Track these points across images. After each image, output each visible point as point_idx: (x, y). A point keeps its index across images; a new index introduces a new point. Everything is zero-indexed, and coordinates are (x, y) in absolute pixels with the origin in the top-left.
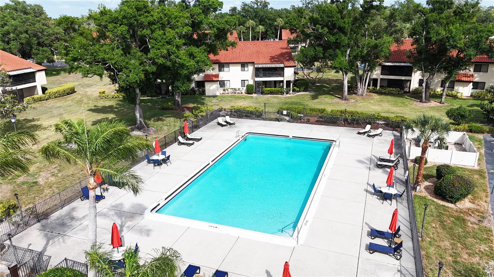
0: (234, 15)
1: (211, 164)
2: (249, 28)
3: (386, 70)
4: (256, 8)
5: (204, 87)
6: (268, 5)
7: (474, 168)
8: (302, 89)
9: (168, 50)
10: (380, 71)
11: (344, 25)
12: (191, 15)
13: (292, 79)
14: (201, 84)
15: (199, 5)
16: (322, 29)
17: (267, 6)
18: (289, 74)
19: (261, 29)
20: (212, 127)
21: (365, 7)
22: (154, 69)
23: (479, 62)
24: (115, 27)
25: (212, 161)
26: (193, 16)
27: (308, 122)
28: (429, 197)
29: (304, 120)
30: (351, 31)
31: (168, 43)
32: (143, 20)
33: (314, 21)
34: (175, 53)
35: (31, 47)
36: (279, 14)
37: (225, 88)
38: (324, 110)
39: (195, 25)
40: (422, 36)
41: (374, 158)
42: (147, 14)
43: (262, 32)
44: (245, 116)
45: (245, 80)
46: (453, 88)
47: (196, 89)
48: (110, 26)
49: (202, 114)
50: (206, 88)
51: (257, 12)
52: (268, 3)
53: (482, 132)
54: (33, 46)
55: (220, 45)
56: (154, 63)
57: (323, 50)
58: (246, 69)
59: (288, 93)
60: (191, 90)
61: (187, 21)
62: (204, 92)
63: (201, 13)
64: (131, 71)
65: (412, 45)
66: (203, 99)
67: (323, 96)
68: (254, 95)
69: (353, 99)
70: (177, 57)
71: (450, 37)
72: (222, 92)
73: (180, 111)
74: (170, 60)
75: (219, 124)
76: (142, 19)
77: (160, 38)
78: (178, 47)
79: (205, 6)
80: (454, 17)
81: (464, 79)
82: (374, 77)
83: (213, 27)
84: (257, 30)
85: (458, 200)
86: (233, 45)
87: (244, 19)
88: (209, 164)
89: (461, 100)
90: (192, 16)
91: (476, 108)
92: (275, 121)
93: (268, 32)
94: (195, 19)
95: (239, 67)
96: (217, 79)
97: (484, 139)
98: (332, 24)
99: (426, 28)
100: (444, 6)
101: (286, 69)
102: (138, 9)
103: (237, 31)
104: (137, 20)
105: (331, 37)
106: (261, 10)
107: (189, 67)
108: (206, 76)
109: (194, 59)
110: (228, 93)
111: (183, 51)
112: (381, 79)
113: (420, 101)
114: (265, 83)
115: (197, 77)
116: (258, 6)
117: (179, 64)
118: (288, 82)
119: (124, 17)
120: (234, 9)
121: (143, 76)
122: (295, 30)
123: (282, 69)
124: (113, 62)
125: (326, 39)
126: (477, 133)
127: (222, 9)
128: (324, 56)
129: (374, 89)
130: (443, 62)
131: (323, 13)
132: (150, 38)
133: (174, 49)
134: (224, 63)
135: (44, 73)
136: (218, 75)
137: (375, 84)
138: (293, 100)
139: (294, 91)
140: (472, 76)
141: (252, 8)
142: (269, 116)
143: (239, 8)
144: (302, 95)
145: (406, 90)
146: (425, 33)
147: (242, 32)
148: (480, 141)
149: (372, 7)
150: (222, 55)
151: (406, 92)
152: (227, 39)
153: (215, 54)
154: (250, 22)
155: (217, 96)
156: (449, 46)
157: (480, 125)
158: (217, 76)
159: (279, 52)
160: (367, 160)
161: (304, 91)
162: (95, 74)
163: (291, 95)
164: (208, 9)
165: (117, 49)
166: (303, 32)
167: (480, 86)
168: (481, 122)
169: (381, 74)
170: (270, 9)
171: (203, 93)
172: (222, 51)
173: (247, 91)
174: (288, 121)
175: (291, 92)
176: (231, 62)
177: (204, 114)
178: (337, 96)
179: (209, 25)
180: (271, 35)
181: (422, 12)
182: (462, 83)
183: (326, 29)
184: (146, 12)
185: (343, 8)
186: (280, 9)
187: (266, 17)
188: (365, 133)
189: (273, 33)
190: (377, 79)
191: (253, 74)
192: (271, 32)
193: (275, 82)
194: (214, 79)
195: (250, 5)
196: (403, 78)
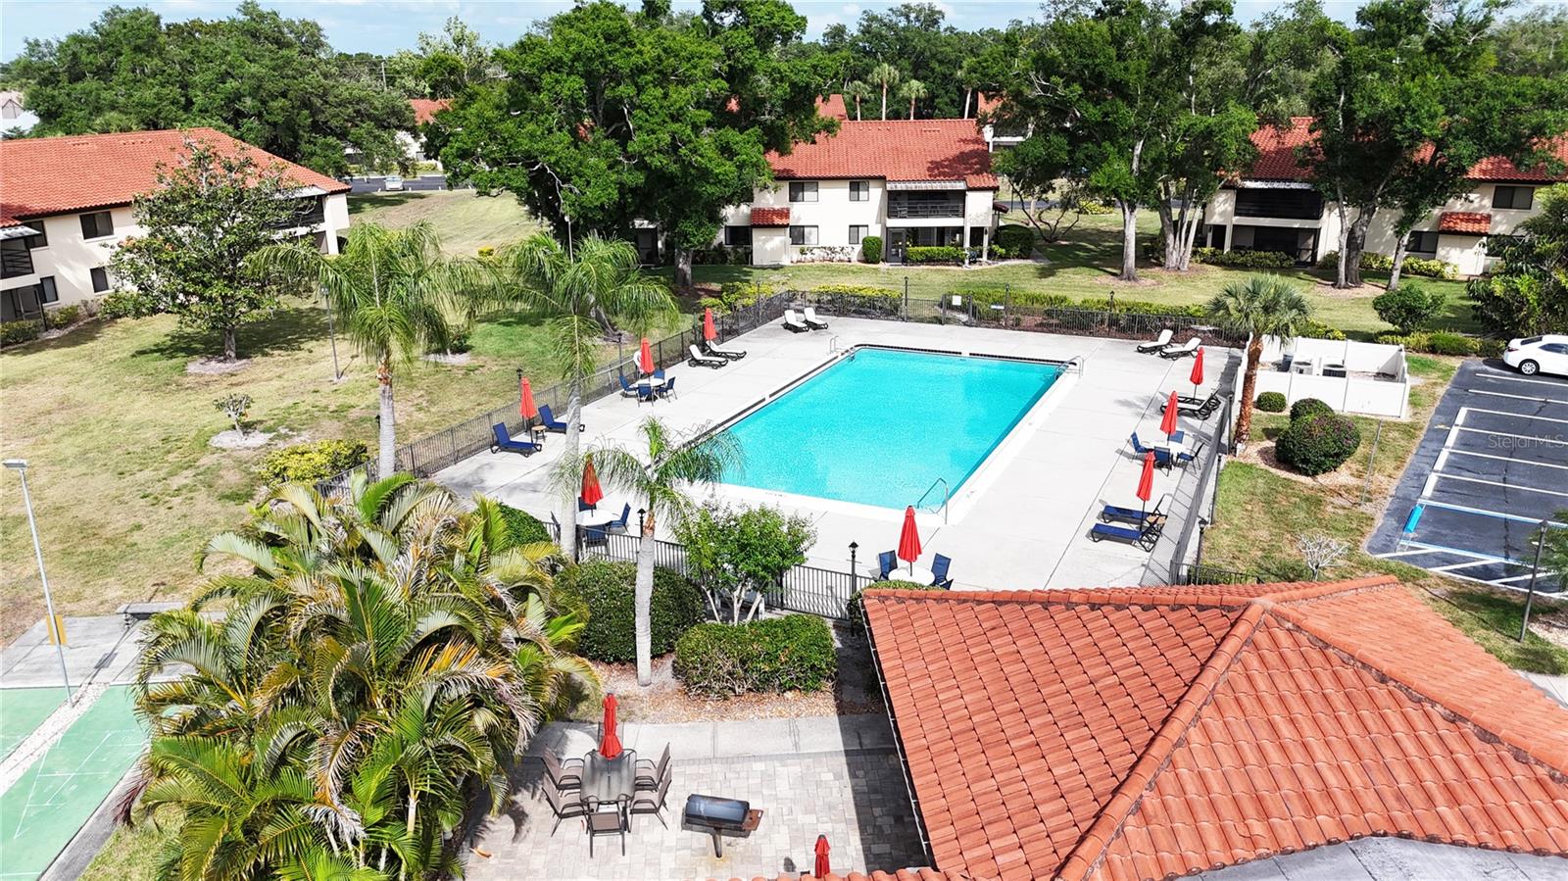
0: (836, 49)
1: (768, 400)
2: (882, 87)
3: (1247, 202)
4: (903, 28)
5: (750, 242)
6: (941, 20)
7: (1398, 420)
8: (1016, 250)
9: (673, 135)
10: (1233, 203)
11: (1127, 77)
12: (726, 49)
13: (986, 222)
14: (741, 236)
15: (747, 25)
16: (1065, 87)
17: (936, 22)
18: (978, 209)
19: (915, 88)
20: (773, 333)
21: (1184, 30)
22: (639, 178)
23: (1505, 181)
24: (557, 81)
25: (771, 396)
26: (733, 53)
27: (1017, 325)
28: (1263, 466)
29: (1006, 320)
30: (1146, 93)
31: (675, 118)
32: (619, 62)
33: (1046, 66)
34: (690, 142)
35: (297, 137)
36: (972, 44)
37: (805, 247)
38: (1064, 300)
39: (738, 77)
40: (1337, 107)
41: (1160, 397)
42: (627, 49)
43: (917, 99)
44: (854, 312)
45: (858, 226)
46: (1435, 252)
47: (729, 248)
48: (547, 79)
49: (745, 301)
50: (756, 245)
51: (906, 38)
52: (940, 12)
53: (1460, 351)
54: (301, 132)
55: (796, 129)
56: (642, 166)
57: (1069, 144)
58: (863, 194)
59: (975, 262)
60: (715, 249)
61: (716, 66)
62: (749, 255)
63: (751, 46)
64: (588, 183)
65: (1311, 131)
66: (747, 274)
67: (1072, 269)
68: (882, 266)
69: (1149, 278)
70: (694, 151)
71: (1405, 110)
72: (796, 256)
73: (689, 296)
74: (679, 160)
75: (788, 327)
76: (617, 60)
77: (657, 106)
78: (696, 128)
79: (761, 28)
80: (1425, 57)
81: (1463, 227)
82: (1216, 220)
83: (782, 80)
84: (904, 91)
86: (830, 127)
87: (866, 60)
88: (764, 400)
89: (1450, 284)
90: (729, 53)
92: (932, 322)
93: (937, 100)
94: (737, 60)
95: (843, 191)
96: (784, 222)
97: (1462, 367)
98: (1092, 73)
99: (1346, 85)
100: (1399, 27)
101: (971, 197)
102: (608, 38)
103: (846, 96)
104: (605, 64)
105: (1091, 110)
106: (919, 33)
107: (720, 177)
108: (756, 213)
109: (732, 160)
110: (813, 261)
111: (707, 139)
112: (1236, 227)
113: (1336, 286)
114: (915, 234)
115: (734, 214)
116: (909, 21)
117: (697, 168)
118: (977, 233)
119: (577, 57)
120: (838, 32)
121: (616, 196)
122: (994, 89)
123: (961, 195)
124: (553, 159)
125: (1078, 114)
126: (1449, 354)
127: (803, 36)
128: (1071, 159)
129: (1214, 254)
130: (1394, 178)
131: (1069, 43)
132: (633, 106)
133: (689, 131)
134: (805, 178)
135: (342, 199)
136: (788, 210)
137: (1219, 243)
138: (987, 278)
139: (991, 255)
140: (1488, 218)
141: (891, 27)
142: (917, 313)
143: (853, 29)
144: (1013, 267)
145: (1306, 257)
146: (1342, 98)
147: (858, 99)
149: (1202, 29)
150: (801, 157)
151: (1305, 264)
152: (814, 111)
153: (783, 152)
154: (883, 70)
155: (782, 267)
156: (1401, 133)
157: (1460, 336)
158: (784, 213)
159: (953, 151)
160: (1144, 401)
161: (1019, 257)
162: (509, 188)
163: (985, 264)
164: (770, 35)
165: (560, 129)
166: (1017, 95)
168: (1466, 329)
169: (1236, 214)
170: (946, 30)
171: (747, 258)
172: (802, 145)
173: (865, 255)
174: (965, 324)
175: (985, 258)
176: (823, 175)
177: (751, 302)
178: (1109, 269)
179: (771, 75)
180: (946, 108)
181: (1334, 43)
182: (1457, 239)
183: (1077, 88)
184: (623, 44)
185: (1122, 32)
186: (976, 30)
187: (933, 56)
189: (953, 101)
190: (1224, 227)
191: (881, 209)
192: (947, 100)
193: (942, 231)
194: (778, 221)
195: (886, 21)
196: (1296, 224)
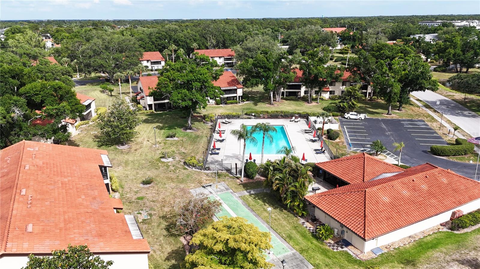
2: (172, 51)
3: (288, 87)
7: (338, 129)
8: (246, 99)
13: (241, 95)
18: (240, 92)
19: (182, 51)
23: (331, 81)
27: (264, 118)
28: (327, 140)
29: (262, 117)
38: (268, 111)
41: (302, 130)
46: (321, 94)
49: (213, 119)
53: (337, 116)
59: (239, 103)
67: (259, 103)
68: (221, 105)
69: (276, 104)
71: (319, 73)
75: (223, 123)
81: (325, 90)
82: (282, 91)
85: (335, 139)
89: (326, 101)
91: (333, 105)
92: (248, 119)
97: (339, 119)
101: (238, 90)
112: (286, 92)
113: (308, 103)
114: (227, 98)
118: (239, 97)
123: (236, 90)
125: (262, 74)
129: (284, 98)
137: (283, 95)
139: (242, 101)
140: (329, 88)
145: (299, 96)
147: (167, 54)
148: (337, 119)
151: (299, 98)
154: (172, 46)
156: (319, 76)
159: (230, 79)
160: (300, 131)
161: (247, 101)
163: (241, 103)
167: (332, 93)
168: (337, 112)
169: (286, 89)
173: (217, 103)
174: (254, 119)
178: (269, 103)
182: (324, 92)
188: (293, 121)
190: (284, 92)
193: (233, 97)
196: (297, 91)
